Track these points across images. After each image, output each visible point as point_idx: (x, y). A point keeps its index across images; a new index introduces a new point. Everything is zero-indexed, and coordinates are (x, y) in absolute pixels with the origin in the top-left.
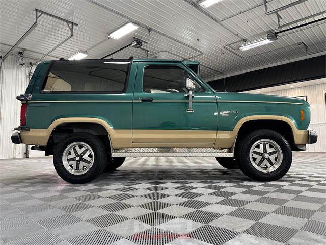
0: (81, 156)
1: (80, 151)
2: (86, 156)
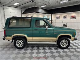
0: (20, 43)
1: (20, 42)
2: (21, 43)
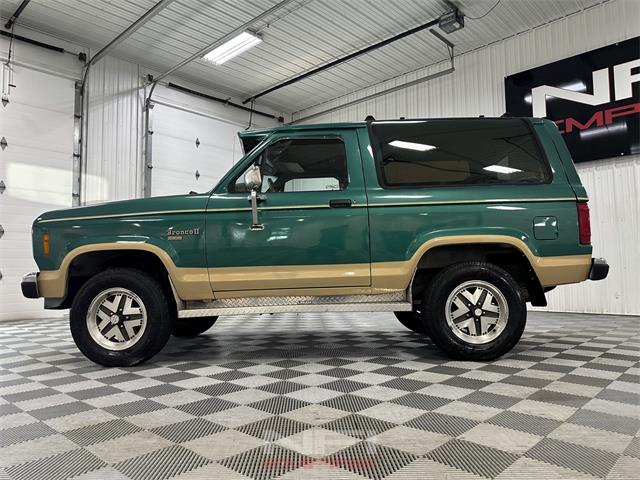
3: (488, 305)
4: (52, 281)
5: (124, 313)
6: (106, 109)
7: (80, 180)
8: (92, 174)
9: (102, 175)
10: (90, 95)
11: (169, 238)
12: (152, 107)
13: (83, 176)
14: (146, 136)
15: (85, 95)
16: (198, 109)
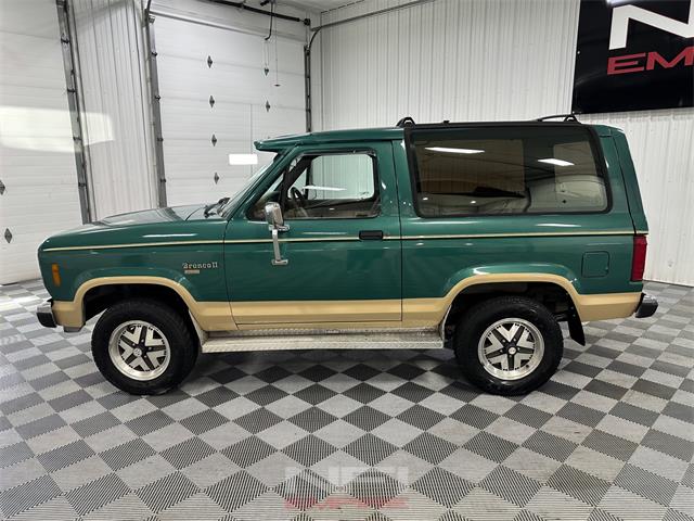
3: (523, 342)
4: (68, 312)
5: (146, 345)
6: (97, 27)
7: (79, 120)
8: (93, 111)
9: (104, 111)
10: (77, 11)
11: (186, 272)
12: (153, 21)
13: (82, 114)
14: (149, 58)
15: (70, 12)
16: (207, 18)
